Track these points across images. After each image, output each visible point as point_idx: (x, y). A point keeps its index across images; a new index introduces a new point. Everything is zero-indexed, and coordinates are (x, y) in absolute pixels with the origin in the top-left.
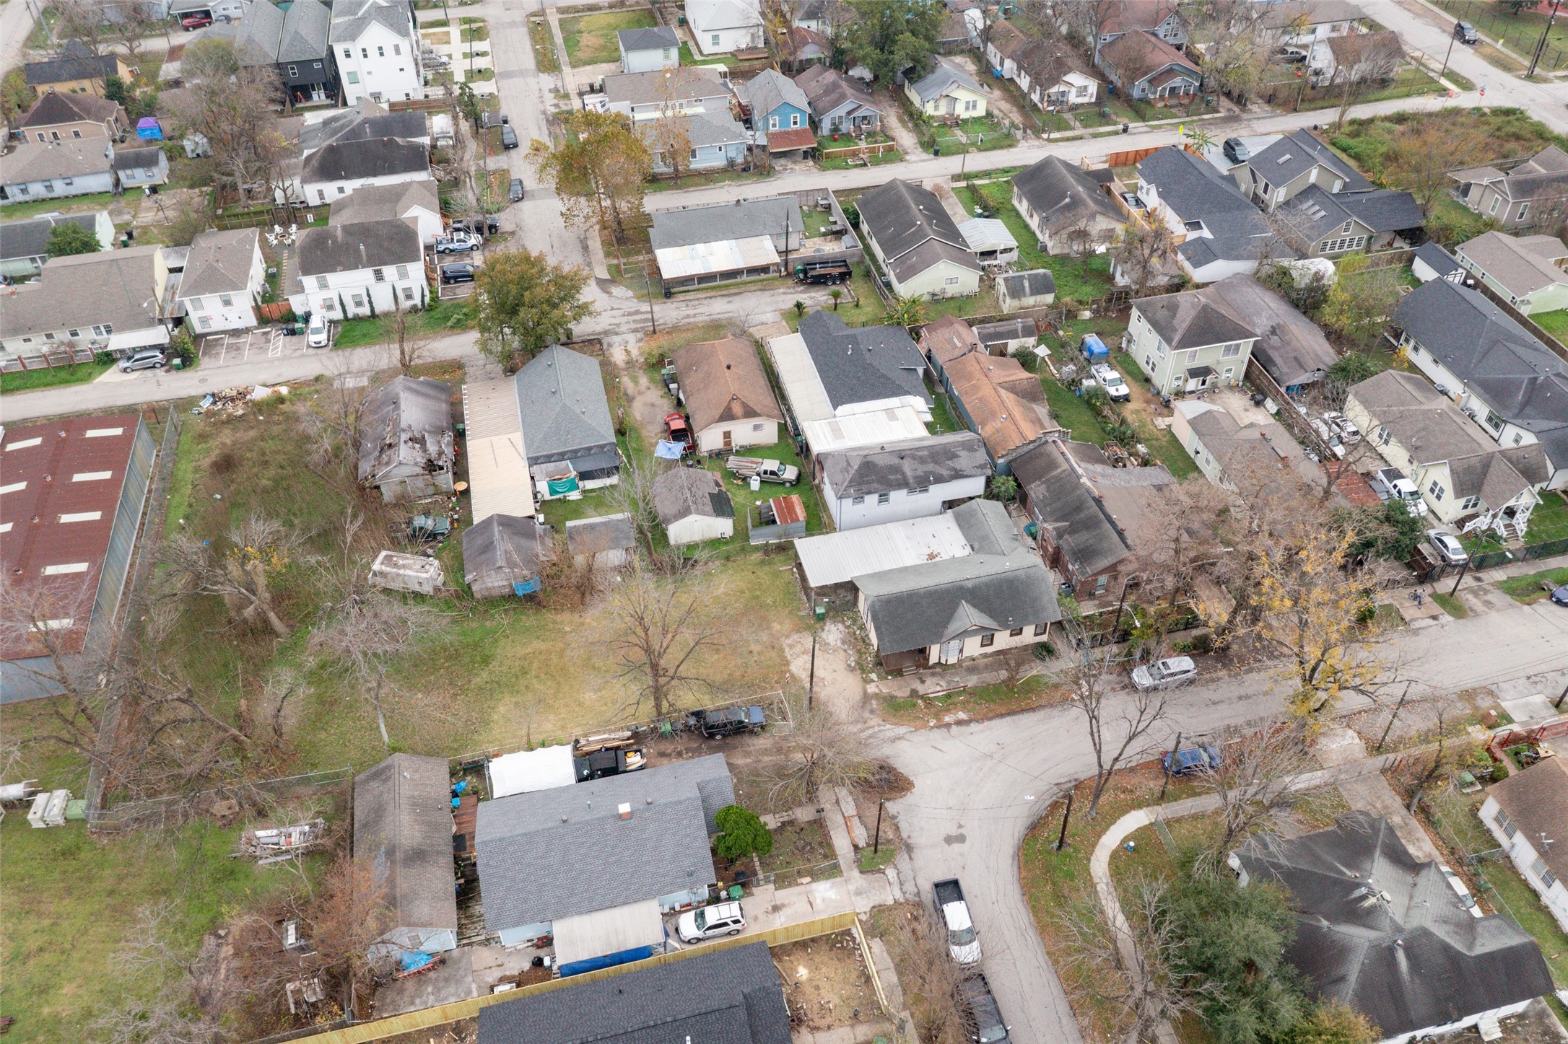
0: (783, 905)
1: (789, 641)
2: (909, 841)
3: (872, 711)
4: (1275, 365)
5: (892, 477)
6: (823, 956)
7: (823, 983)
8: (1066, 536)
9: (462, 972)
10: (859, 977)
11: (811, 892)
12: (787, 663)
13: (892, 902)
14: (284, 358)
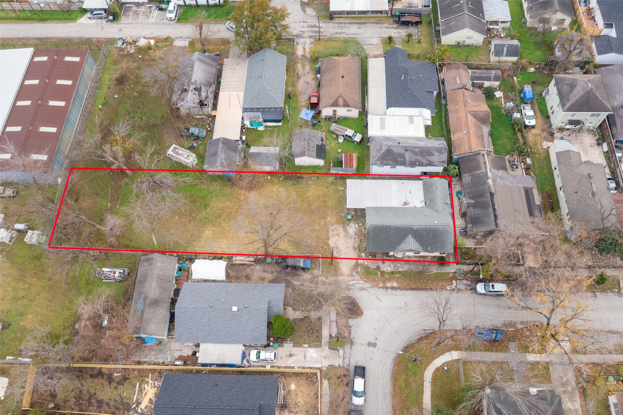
0: (294, 355)
1: (332, 228)
2: (353, 340)
3: (357, 272)
4: (616, 127)
5: (399, 159)
6: (303, 382)
7: (299, 394)
8: (471, 208)
9: (166, 349)
10: (314, 395)
11: (307, 351)
12: (328, 239)
13: (337, 365)
14: (155, 23)
